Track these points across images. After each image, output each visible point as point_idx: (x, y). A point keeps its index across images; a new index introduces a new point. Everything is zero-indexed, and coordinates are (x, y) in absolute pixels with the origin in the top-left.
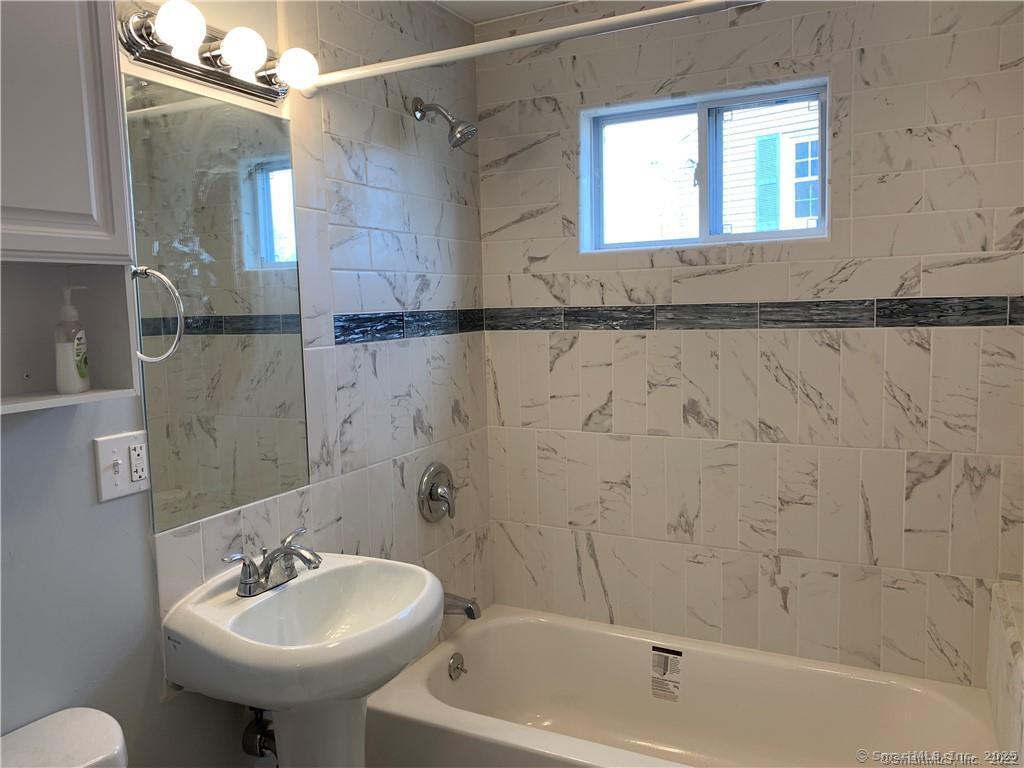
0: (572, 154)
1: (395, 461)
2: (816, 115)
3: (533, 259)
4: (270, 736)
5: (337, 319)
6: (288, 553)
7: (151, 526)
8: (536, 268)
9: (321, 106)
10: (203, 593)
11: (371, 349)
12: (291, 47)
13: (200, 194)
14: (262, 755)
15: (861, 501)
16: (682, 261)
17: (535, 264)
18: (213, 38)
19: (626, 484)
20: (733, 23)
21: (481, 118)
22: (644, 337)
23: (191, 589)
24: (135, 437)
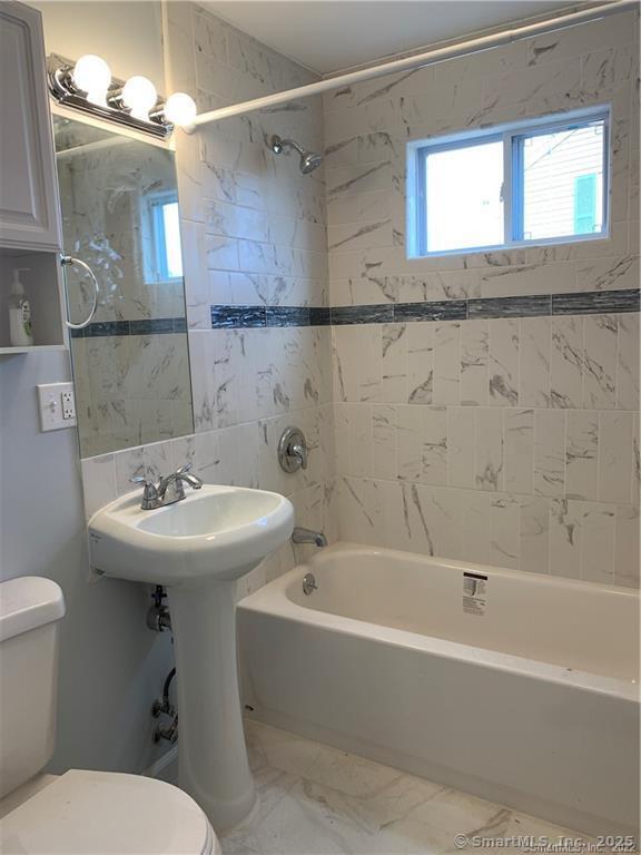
0: (400, 178)
1: (260, 423)
2: (601, 138)
3: (369, 266)
4: (167, 616)
5: (213, 308)
6: (178, 478)
7: (79, 452)
8: (373, 272)
9: (199, 141)
10: (117, 505)
11: (240, 334)
12: (175, 92)
13: (109, 207)
14: (161, 630)
15: (634, 454)
16: (489, 263)
17: (371, 270)
18: (116, 86)
19: (444, 445)
20: (532, 63)
21: (327, 152)
22: (458, 326)
23: (107, 502)
24: (66, 386)
